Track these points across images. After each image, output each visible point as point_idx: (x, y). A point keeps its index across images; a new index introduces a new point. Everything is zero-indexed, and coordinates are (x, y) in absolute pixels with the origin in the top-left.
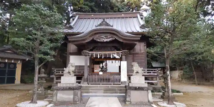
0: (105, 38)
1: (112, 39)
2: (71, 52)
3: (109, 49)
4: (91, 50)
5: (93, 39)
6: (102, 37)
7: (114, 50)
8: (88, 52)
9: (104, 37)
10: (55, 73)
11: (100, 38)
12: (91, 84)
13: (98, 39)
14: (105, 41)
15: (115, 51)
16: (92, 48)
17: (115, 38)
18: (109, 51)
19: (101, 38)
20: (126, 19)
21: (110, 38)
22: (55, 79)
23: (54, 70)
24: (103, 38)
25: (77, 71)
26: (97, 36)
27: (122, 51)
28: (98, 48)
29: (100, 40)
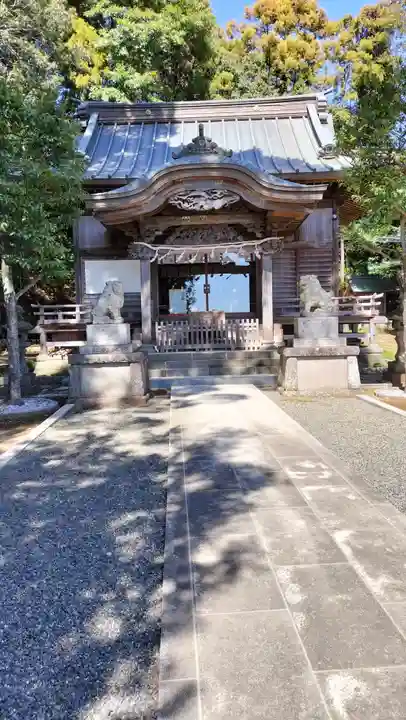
0: (207, 197)
1: (229, 199)
2: (88, 246)
3: (220, 235)
4: (160, 240)
5: (168, 199)
6: (196, 193)
7: (235, 239)
8: (149, 246)
9: (203, 194)
10: (42, 318)
11: (190, 197)
12: (166, 350)
13: (184, 201)
14: (206, 207)
15: (237, 240)
16: (160, 233)
17: (241, 198)
20: (266, 124)
21: (225, 196)
22: (43, 338)
23: (37, 310)
24: (199, 196)
26: (181, 189)
27: (262, 241)
28: (181, 232)
29: (191, 206)
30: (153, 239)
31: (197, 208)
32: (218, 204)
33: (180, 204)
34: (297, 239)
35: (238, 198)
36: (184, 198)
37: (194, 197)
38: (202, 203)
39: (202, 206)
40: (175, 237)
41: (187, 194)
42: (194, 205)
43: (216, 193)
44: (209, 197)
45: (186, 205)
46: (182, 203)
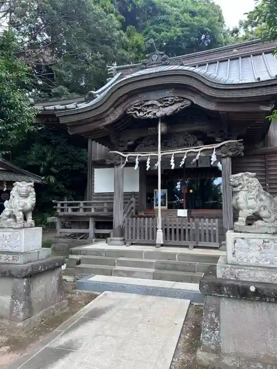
0: (159, 105)
1: (180, 104)
2: (98, 158)
3: (182, 141)
5: (125, 112)
6: (150, 103)
7: (195, 144)
8: (121, 154)
9: (156, 103)
10: (58, 211)
11: (145, 107)
12: (132, 244)
13: (140, 111)
14: (158, 114)
15: (198, 145)
17: (192, 102)
18: (179, 147)
19: (148, 106)
20: (242, 61)
21: (176, 102)
22: (58, 226)
23: (56, 204)
24: (152, 105)
25: (105, 205)
26: (137, 101)
27: (219, 145)
29: (146, 114)
30: (126, 148)
31: (151, 116)
32: (170, 111)
33: (135, 114)
34: (265, 145)
35: (189, 103)
36: (139, 108)
38: (155, 111)
39: (155, 114)
40: (143, 145)
41: (141, 105)
42: (148, 113)
43: (167, 100)
44: (161, 105)
45: (141, 114)
46: (137, 113)
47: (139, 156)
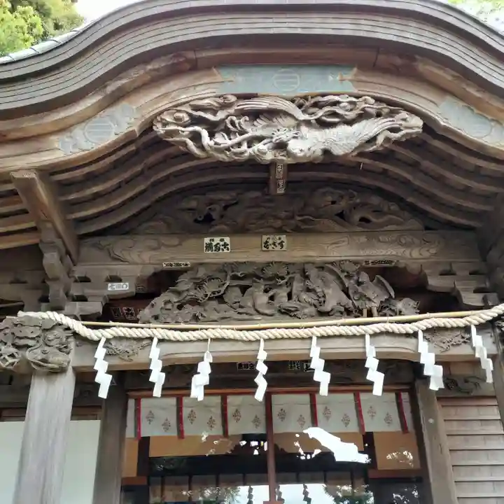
0: (300, 116)
3: (333, 297)
14: (299, 150)
26: (204, 93)
28: (199, 285)
29: (239, 145)
30: (96, 307)
31: (264, 150)
32: (343, 139)
33: (196, 137)
35: (417, 122)
36: (212, 117)
37: (255, 115)
38: (283, 135)
39: (281, 146)
40: (175, 299)
41: (224, 106)
42: (251, 142)
43: (336, 103)
44: (306, 117)
45: (222, 140)
46: (205, 133)
47: (161, 341)
